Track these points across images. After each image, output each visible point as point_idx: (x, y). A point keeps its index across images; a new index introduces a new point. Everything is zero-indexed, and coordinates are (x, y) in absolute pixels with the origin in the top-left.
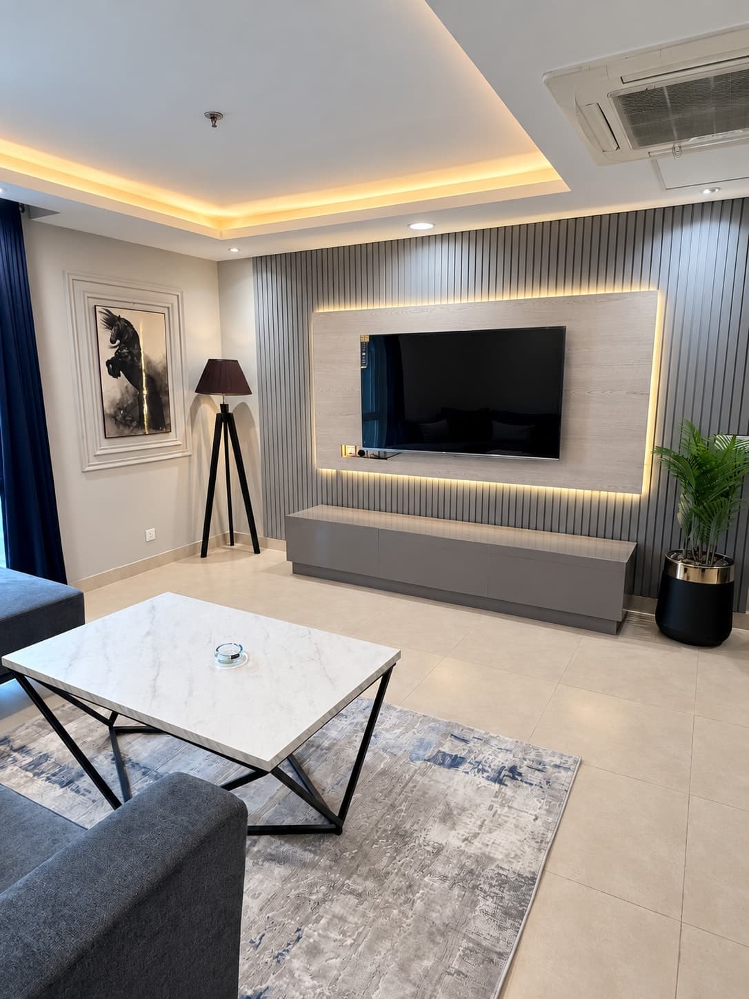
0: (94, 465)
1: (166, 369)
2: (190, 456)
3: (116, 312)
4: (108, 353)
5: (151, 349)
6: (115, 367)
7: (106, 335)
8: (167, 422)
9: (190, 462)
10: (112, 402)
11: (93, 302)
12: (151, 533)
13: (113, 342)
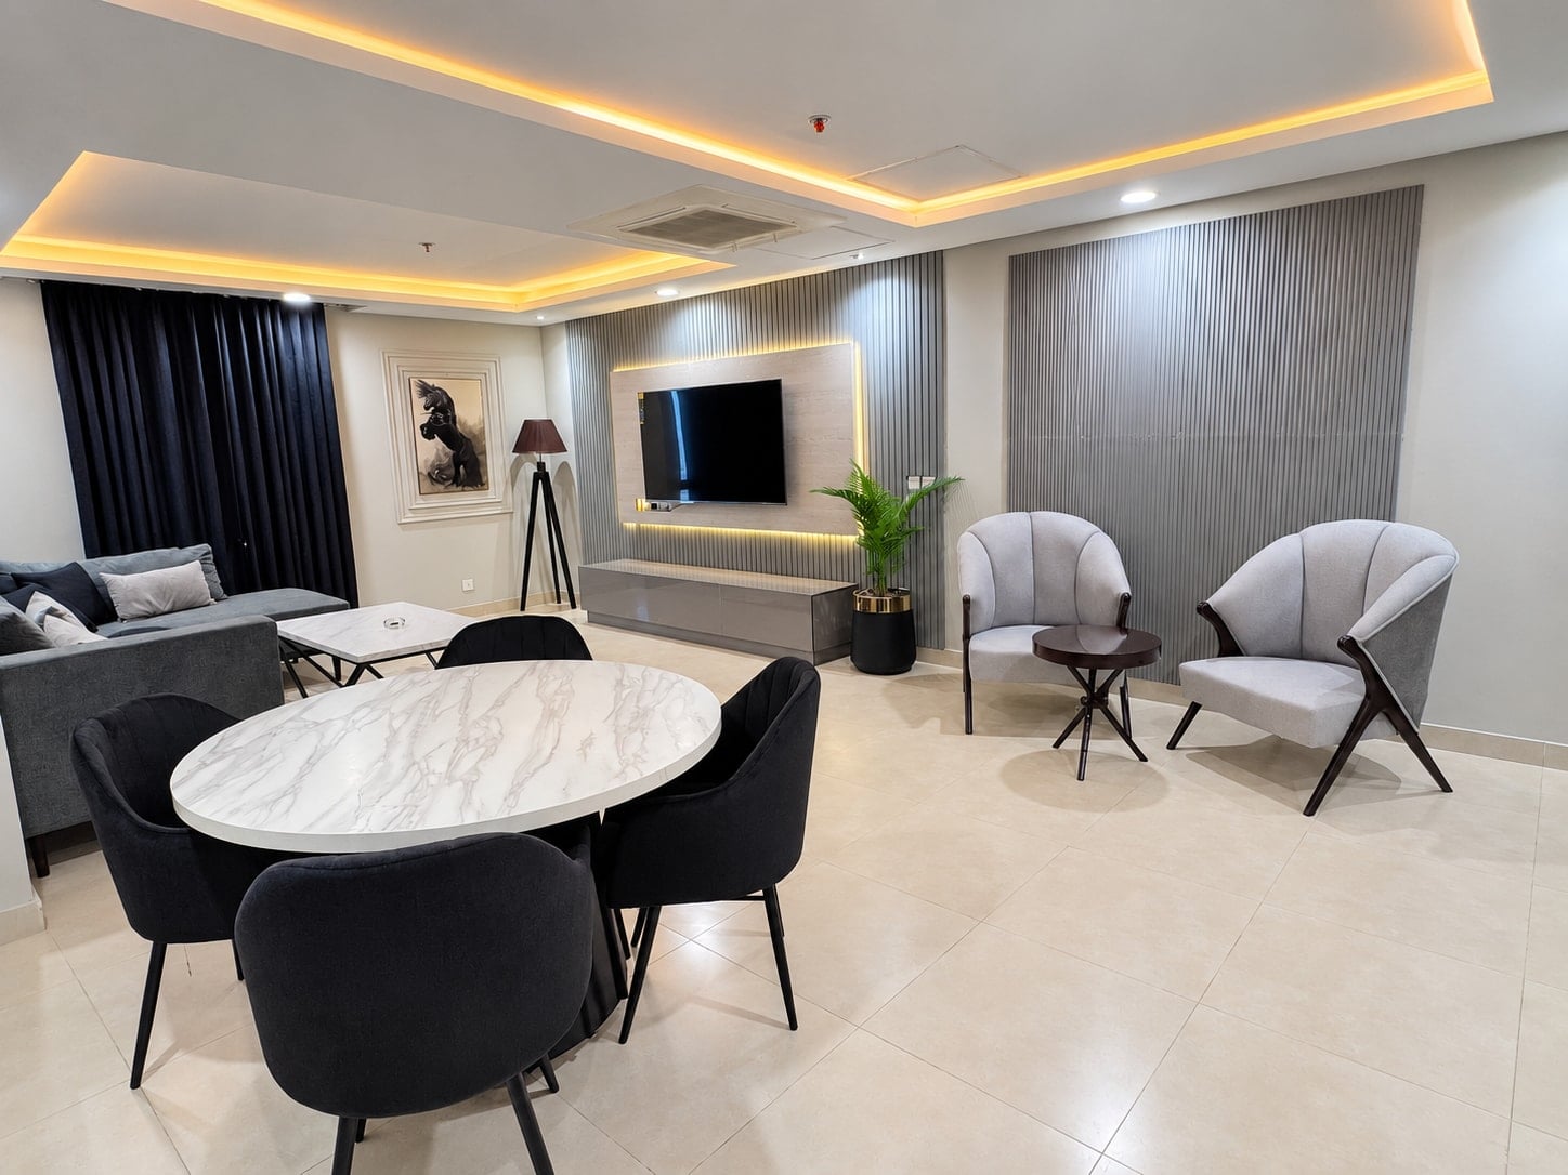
0: (410, 518)
1: (483, 431)
2: (512, 513)
3: (430, 382)
4: (423, 417)
5: (468, 414)
6: (429, 431)
7: (420, 402)
8: (484, 480)
9: (512, 519)
10: (426, 461)
11: (407, 376)
12: (468, 584)
13: (427, 408)
